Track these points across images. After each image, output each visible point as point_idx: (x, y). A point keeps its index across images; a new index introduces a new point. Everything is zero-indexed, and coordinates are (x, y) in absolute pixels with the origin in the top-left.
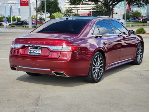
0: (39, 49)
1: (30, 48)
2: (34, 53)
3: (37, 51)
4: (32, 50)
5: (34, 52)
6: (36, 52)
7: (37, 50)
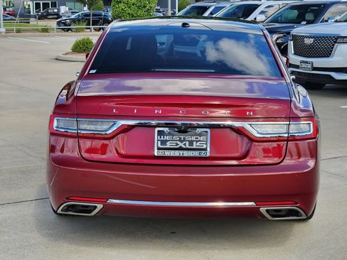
0: (200, 135)
1: (160, 133)
2: (181, 149)
3: (191, 143)
4: (167, 138)
5: (181, 145)
6: (187, 146)
7: (194, 138)
